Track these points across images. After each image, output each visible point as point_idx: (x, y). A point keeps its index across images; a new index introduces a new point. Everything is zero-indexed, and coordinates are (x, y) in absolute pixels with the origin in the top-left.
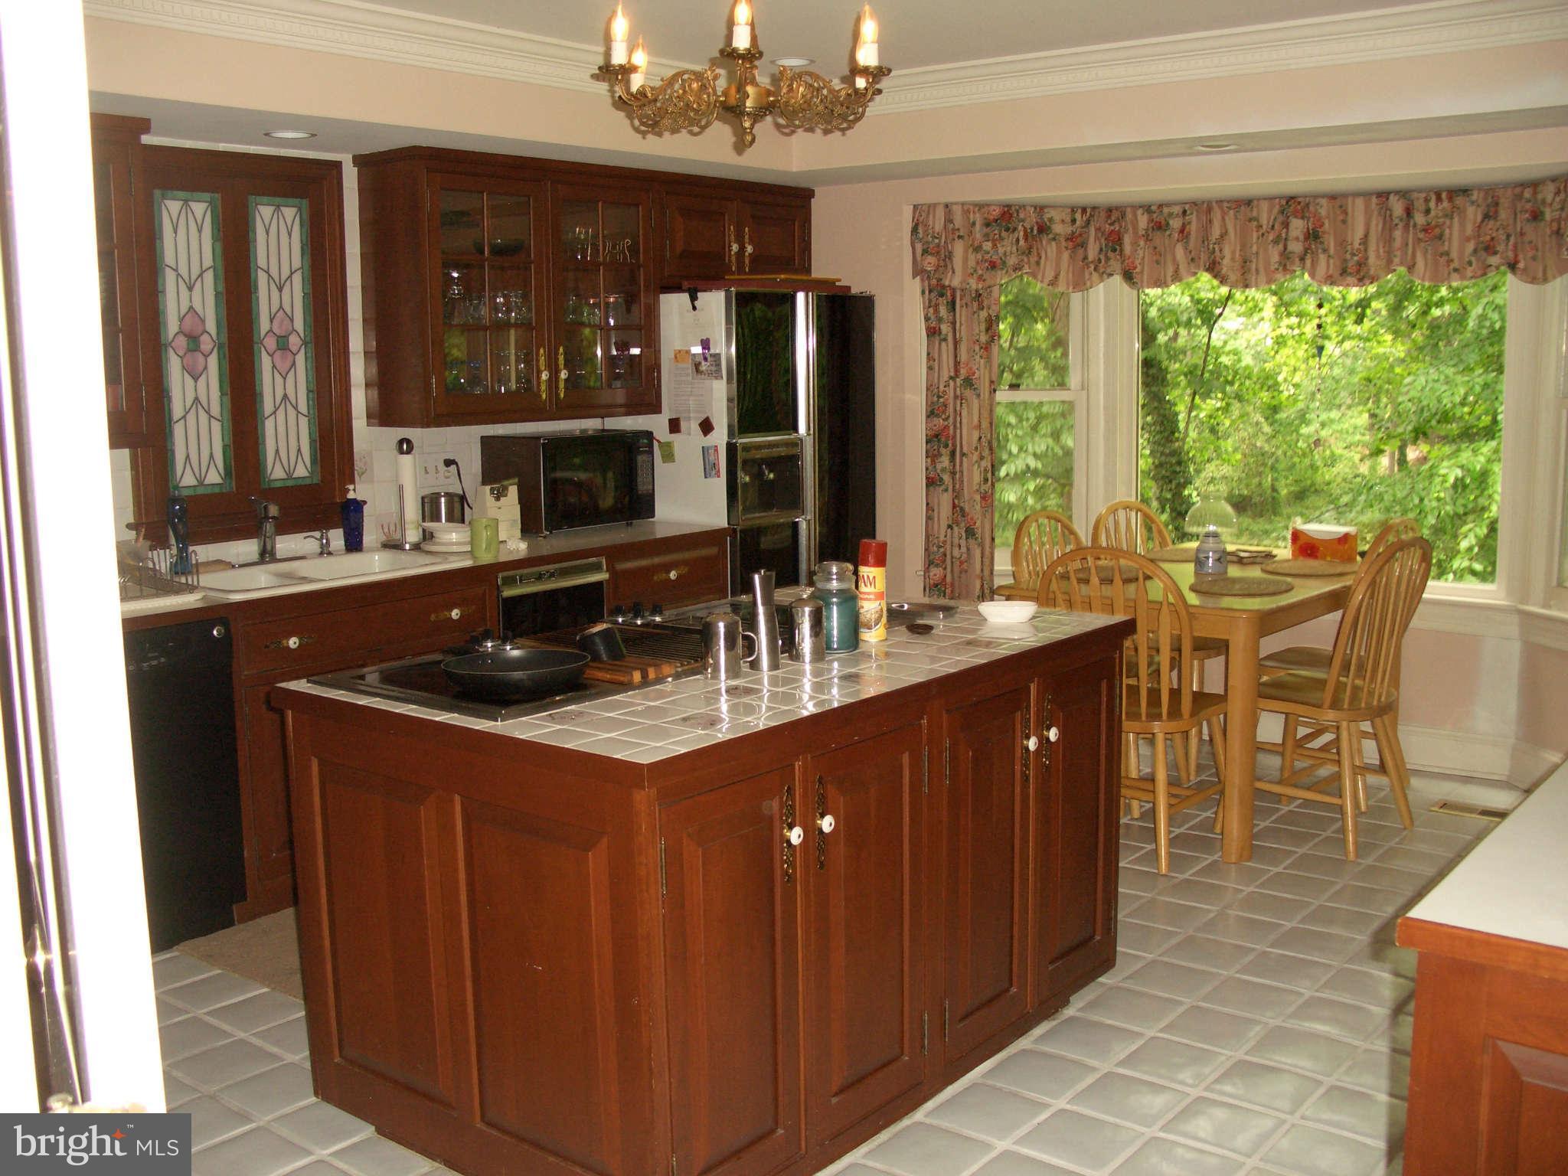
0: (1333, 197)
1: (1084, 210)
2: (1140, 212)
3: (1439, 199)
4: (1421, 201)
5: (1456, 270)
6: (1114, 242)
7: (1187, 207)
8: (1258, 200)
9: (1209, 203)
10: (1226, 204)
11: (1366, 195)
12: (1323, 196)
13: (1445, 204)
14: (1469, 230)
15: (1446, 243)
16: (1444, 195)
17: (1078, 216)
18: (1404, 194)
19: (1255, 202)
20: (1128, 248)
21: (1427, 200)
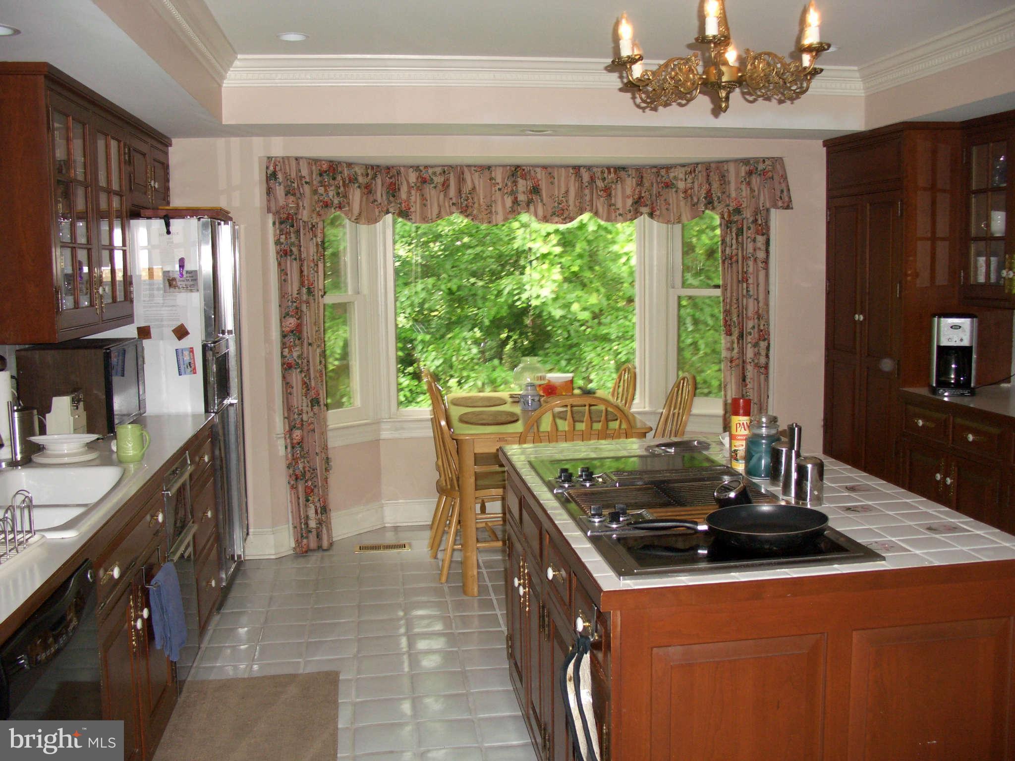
0: (545, 167)
1: (372, 167)
2: (411, 170)
3: (609, 172)
4: (599, 173)
5: (620, 215)
6: (393, 190)
7: (446, 168)
8: (496, 166)
9: (461, 166)
10: (473, 168)
11: (566, 167)
12: (538, 166)
13: (612, 175)
14: (629, 191)
15: (613, 199)
16: (612, 170)
17: (369, 171)
18: (589, 168)
19: (493, 168)
20: (404, 195)
21: (602, 172)
